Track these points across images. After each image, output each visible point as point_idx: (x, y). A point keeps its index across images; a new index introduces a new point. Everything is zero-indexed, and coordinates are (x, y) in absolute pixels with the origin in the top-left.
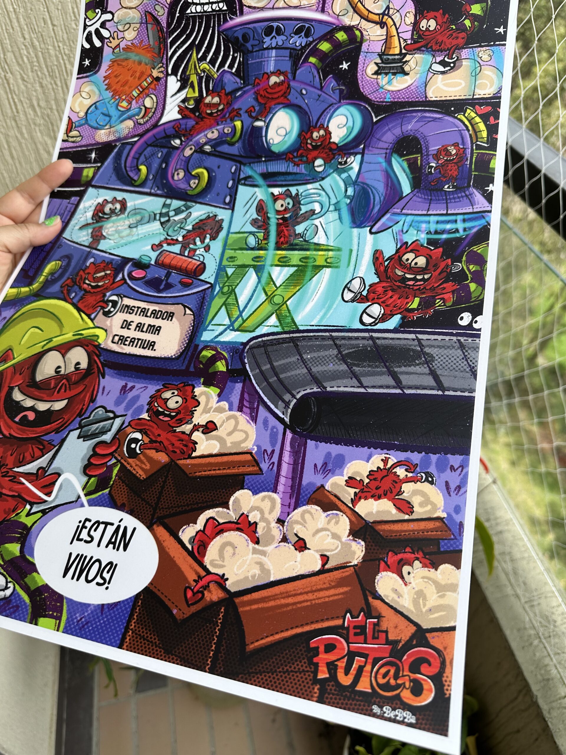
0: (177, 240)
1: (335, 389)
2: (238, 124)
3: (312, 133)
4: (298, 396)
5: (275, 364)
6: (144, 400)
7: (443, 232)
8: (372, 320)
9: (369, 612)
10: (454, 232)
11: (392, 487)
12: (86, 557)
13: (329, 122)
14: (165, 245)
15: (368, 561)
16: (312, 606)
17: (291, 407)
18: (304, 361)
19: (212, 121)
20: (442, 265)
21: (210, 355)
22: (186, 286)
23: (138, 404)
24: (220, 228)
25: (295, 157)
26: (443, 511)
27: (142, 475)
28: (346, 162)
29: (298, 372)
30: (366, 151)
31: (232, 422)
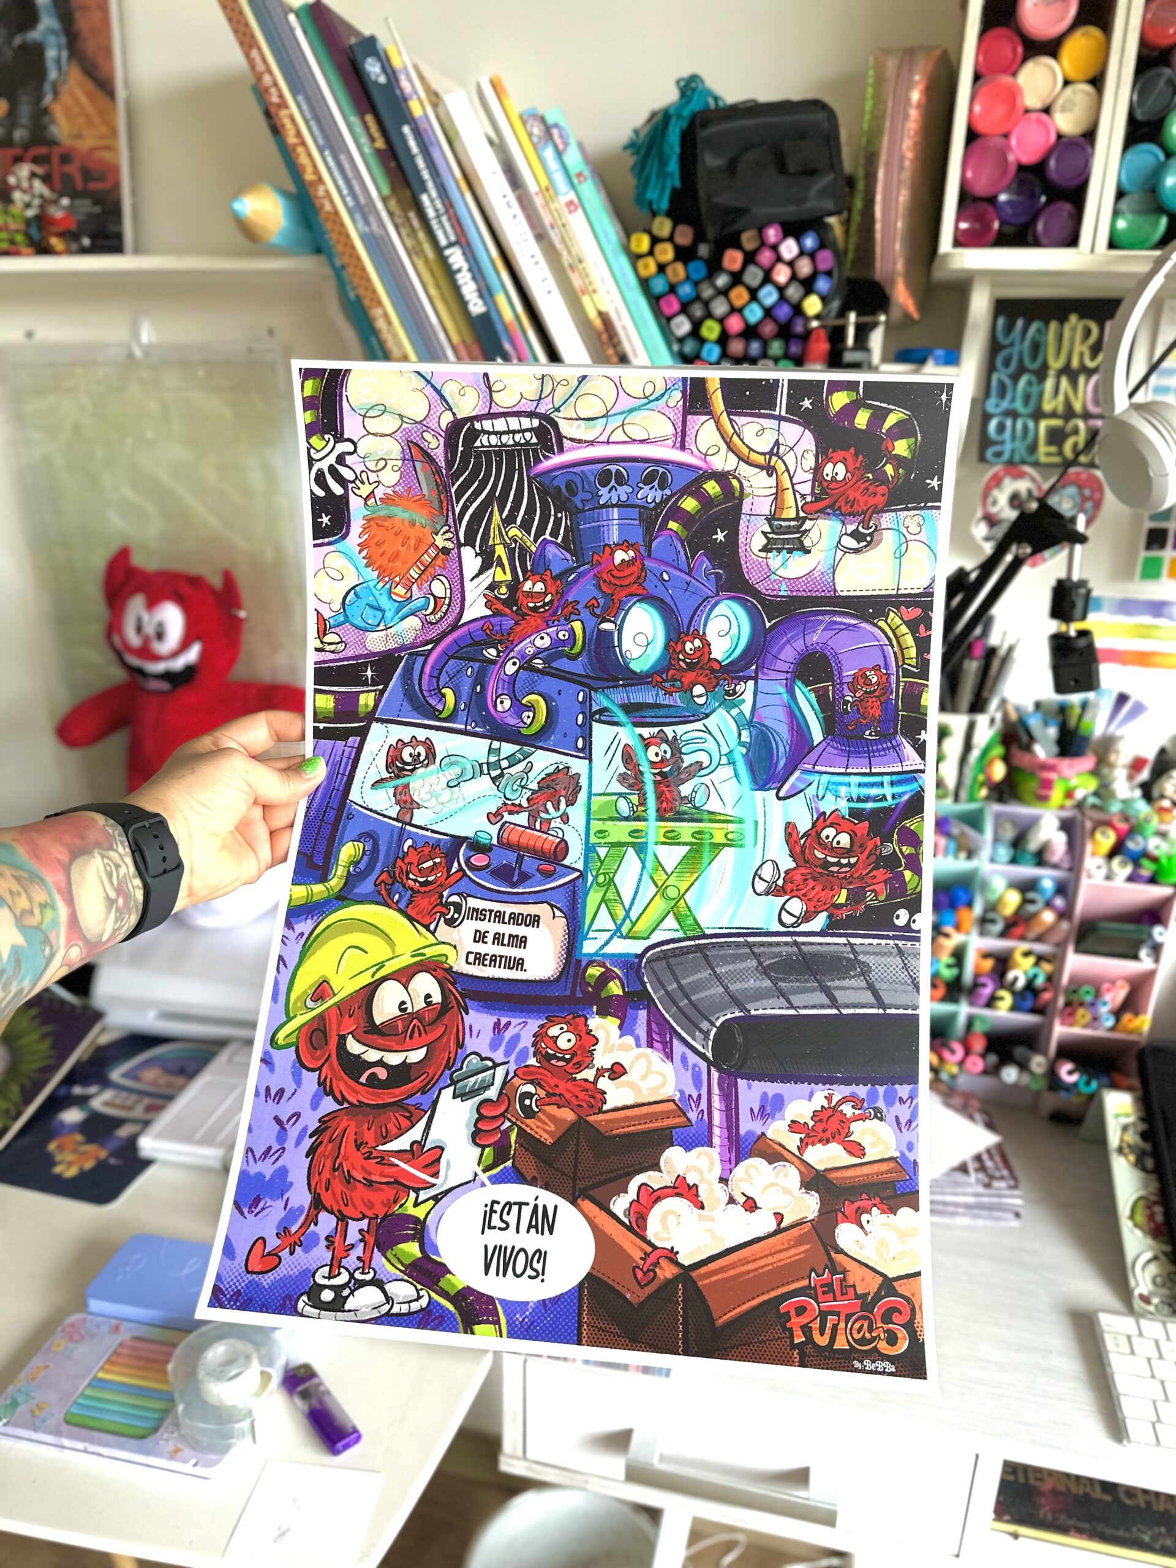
0: (520, 805)
1: (761, 1012)
2: (577, 626)
3: (684, 644)
4: (718, 1024)
5: (683, 982)
6: (526, 1040)
7: (867, 799)
8: (794, 920)
9: (834, 1268)
10: (880, 800)
11: (840, 1127)
12: (506, 1248)
13: (705, 626)
14: (505, 814)
15: (824, 1213)
17: (711, 1037)
18: (718, 977)
19: (539, 621)
20: (870, 845)
21: (598, 974)
22: (549, 875)
23: (520, 1046)
24: (577, 788)
25: (665, 681)
26: (895, 1149)
27: (550, 1140)
28: (735, 692)
29: (712, 991)
30: (760, 676)
31: (643, 1062)
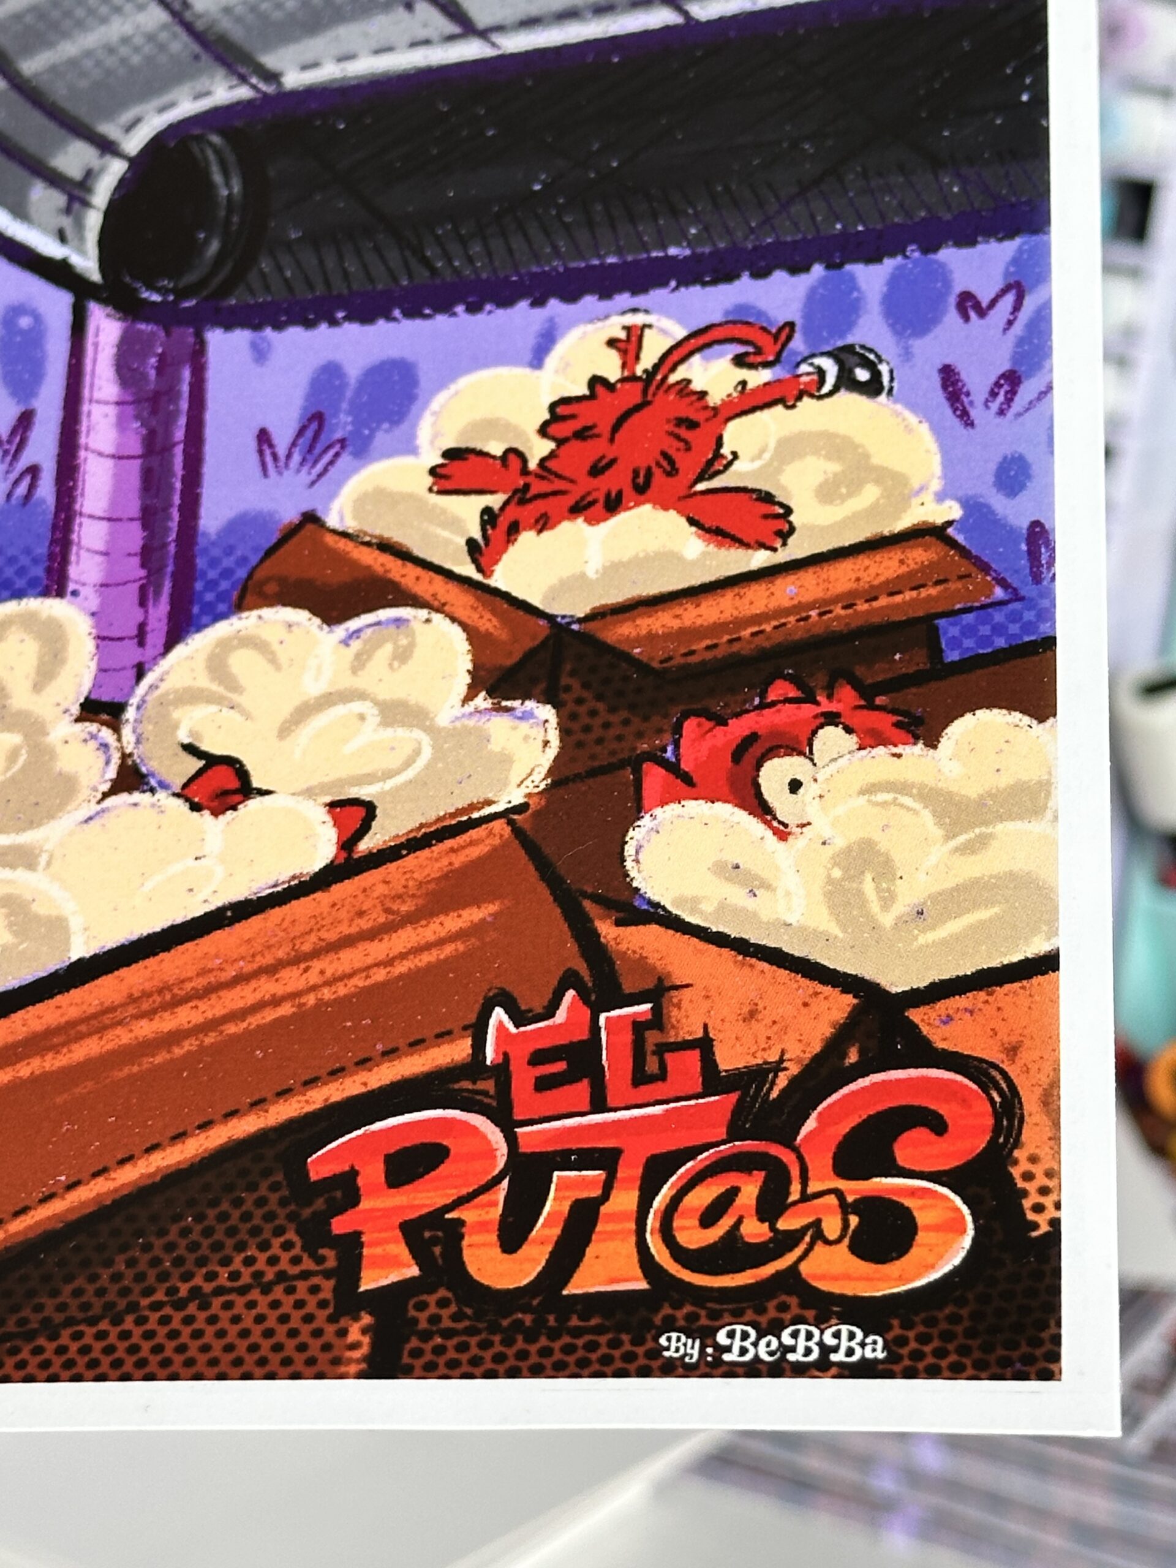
4: (133, 144)
11: (672, 447)
15: (578, 777)
16: (301, 1017)
17: (100, 198)
26: (940, 497)
29: (116, 29)
